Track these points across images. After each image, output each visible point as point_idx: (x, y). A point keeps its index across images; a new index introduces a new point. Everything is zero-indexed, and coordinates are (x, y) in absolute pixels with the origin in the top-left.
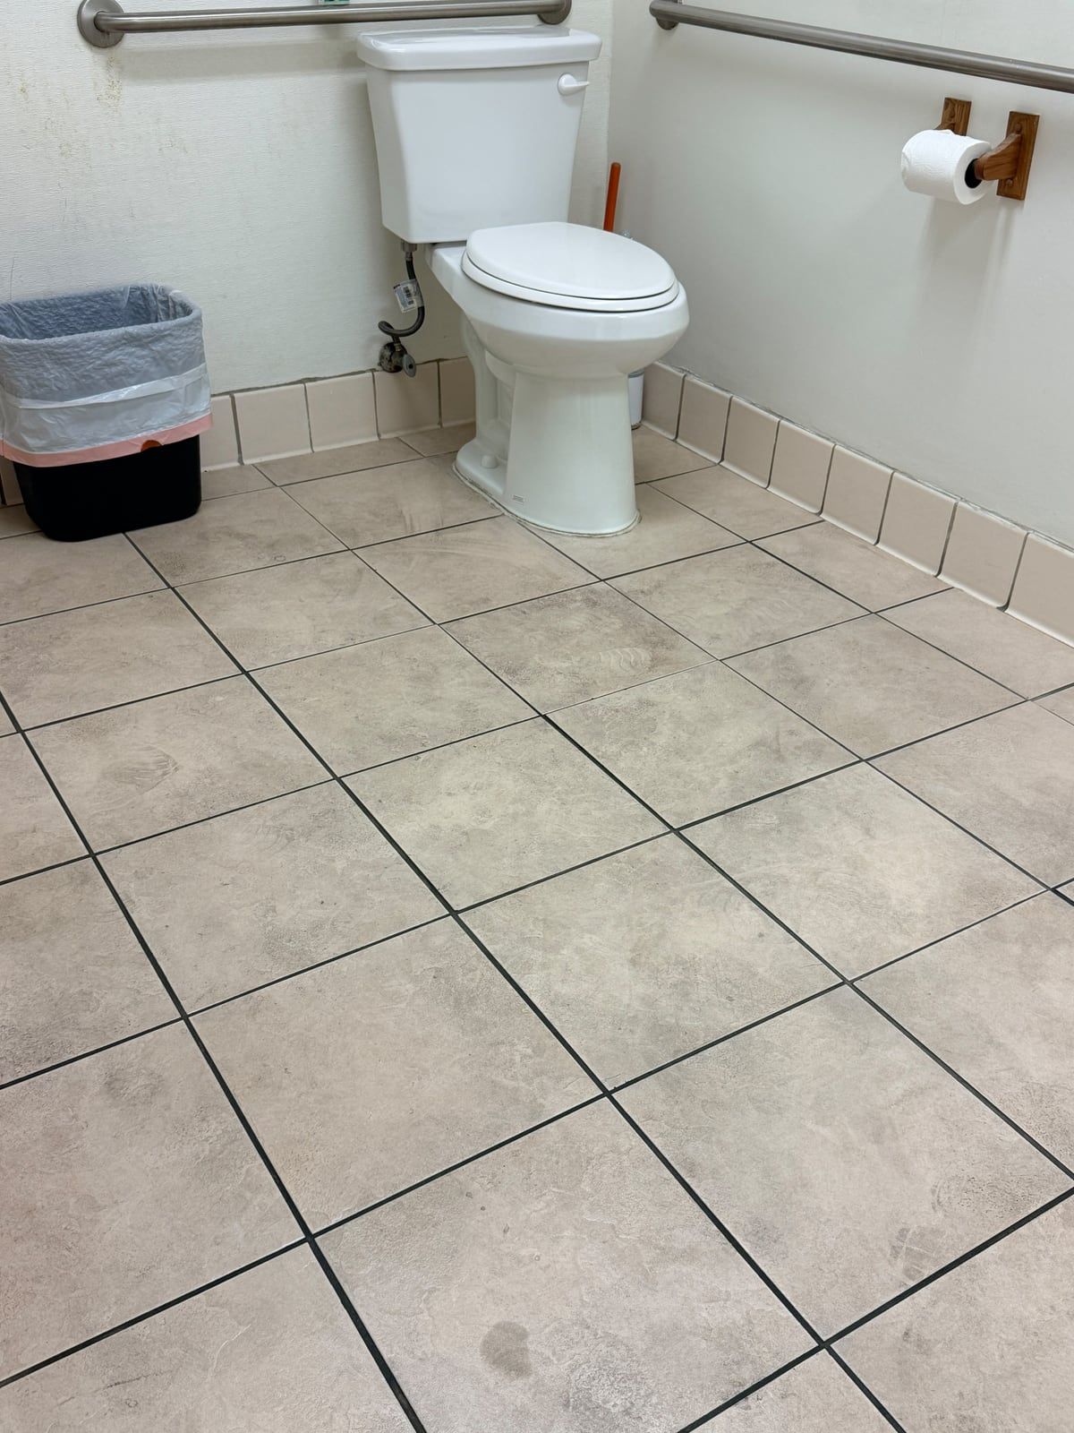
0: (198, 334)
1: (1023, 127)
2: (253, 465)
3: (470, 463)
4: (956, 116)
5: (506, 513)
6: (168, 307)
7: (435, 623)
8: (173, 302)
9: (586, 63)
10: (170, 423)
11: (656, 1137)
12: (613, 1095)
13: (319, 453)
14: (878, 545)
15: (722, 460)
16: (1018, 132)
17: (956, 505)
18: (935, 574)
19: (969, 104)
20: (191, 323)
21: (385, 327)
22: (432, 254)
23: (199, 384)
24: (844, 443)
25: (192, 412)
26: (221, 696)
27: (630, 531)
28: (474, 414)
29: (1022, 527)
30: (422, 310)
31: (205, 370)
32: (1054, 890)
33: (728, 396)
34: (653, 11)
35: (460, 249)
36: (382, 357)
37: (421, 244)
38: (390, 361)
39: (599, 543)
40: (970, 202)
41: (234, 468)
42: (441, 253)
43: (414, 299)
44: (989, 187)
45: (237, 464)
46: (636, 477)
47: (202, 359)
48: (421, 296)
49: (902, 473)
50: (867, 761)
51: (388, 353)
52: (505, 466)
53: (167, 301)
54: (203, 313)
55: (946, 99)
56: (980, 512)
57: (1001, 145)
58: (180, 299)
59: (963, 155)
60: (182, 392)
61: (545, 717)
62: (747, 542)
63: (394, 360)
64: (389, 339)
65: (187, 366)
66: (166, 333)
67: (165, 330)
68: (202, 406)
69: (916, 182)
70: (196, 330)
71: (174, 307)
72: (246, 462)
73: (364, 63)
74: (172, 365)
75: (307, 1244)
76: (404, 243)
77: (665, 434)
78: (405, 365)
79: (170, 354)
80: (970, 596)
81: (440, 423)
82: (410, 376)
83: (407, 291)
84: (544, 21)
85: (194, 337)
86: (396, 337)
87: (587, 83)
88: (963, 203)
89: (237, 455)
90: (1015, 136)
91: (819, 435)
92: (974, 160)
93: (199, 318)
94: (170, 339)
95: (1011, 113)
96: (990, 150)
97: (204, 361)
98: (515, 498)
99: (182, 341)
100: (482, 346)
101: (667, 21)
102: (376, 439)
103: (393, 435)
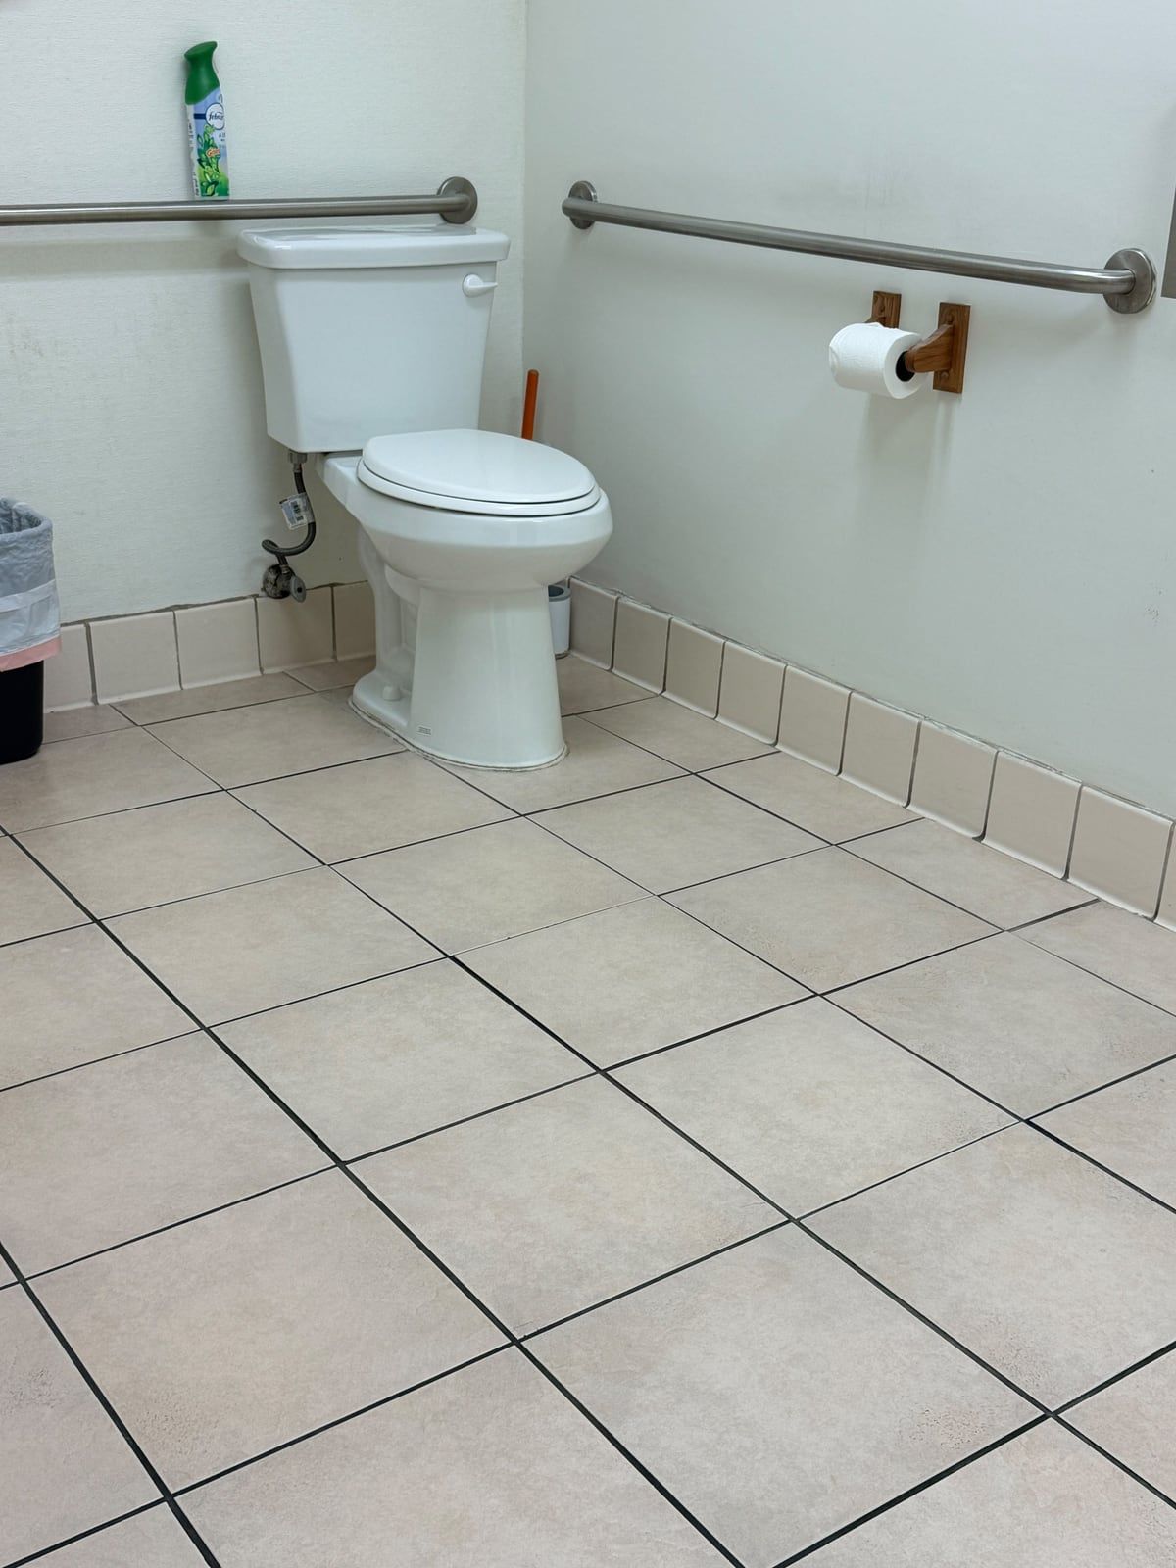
0: (48, 547)
1: (955, 319)
2: (111, 705)
3: (369, 696)
4: (887, 310)
5: (411, 748)
6: (11, 521)
7: (324, 864)
8: (17, 514)
9: (493, 263)
10: (10, 646)
11: (570, 1383)
12: (523, 1343)
13: (190, 690)
14: (840, 776)
15: (664, 690)
16: (950, 323)
17: (920, 725)
18: (905, 804)
19: (898, 297)
20: (40, 535)
21: (269, 546)
22: (323, 462)
23: (47, 603)
24: (795, 663)
25: (37, 634)
26: (67, 946)
27: (556, 765)
28: (373, 645)
29: (992, 745)
30: (312, 526)
31: (54, 588)
32: (1028, 1122)
33: (667, 617)
34: (567, 210)
35: (355, 459)
36: (266, 581)
37: (311, 453)
38: (276, 585)
39: (521, 778)
40: (905, 396)
41: (87, 708)
42: (334, 462)
43: (303, 513)
44: (924, 380)
45: (90, 704)
46: (562, 708)
47: (51, 574)
48: (312, 512)
49: (859, 692)
50: (822, 995)
51: (273, 577)
52: (409, 698)
53: (10, 514)
54: (54, 525)
55: (875, 292)
56: (946, 731)
57: (932, 336)
58: (25, 511)
59: (891, 349)
60: (26, 611)
61: (453, 958)
62: (692, 774)
63: (280, 584)
64: (274, 560)
65: (34, 582)
66: (11, 545)
67: (11, 542)
68: (49, 628)
69: (849, 378)
70: (45, 543)
71: (19, 521)
72: (101, 701)
73: (246, 261)
74: (17, 581)
75: (165, 1503)
76: (292, 453)
77: (599, 665)
78: (293, 588)
79: (15, 569)
80: (945, 827)
81: (335, 657)
82: (299, 601)
83: (296, 506)
84: (447, 220)
85: (43, 551)
86: (282, 556)
87: (496, 284)
88: (898, 397)
89: (91, 694)
90: (946, 327)
91: (768, 656)
92: (903, 353)
93: (49, 530)
94: (15, 553)
95: (941, 304)
96: (920, 341)
97: (54, 577)
98: (421, 730)
99: (30, 555)
100: (381, 561)
101: (583, 220)
102: (258, 674)
103: (278, 670)
